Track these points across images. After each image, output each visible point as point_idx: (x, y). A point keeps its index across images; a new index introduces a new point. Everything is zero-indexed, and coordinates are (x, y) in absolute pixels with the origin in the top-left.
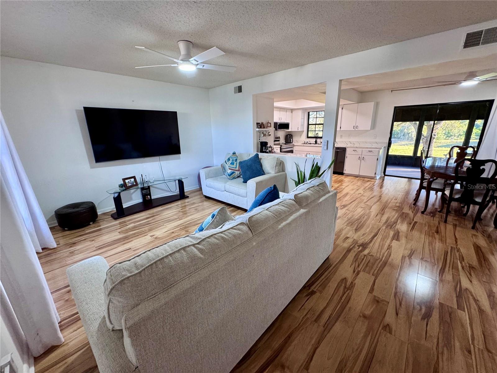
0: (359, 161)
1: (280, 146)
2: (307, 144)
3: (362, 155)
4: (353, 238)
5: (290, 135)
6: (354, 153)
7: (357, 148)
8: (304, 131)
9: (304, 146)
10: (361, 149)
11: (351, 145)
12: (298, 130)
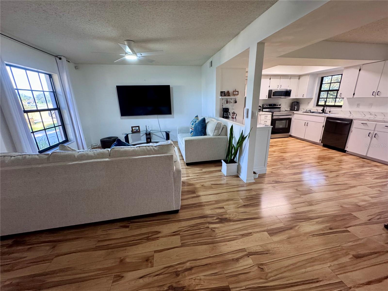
0: (369, 138)
1: (271, 113)
2: (308, 112)
3: (374, 130)
4: (226, 210)
5: (297, 102)
6: (363, 127)
7: (369, 121)
8: (313, 98)
9: (303, 114)
10: (376, 123)
11: (370, 116)
12: (303, 98)
